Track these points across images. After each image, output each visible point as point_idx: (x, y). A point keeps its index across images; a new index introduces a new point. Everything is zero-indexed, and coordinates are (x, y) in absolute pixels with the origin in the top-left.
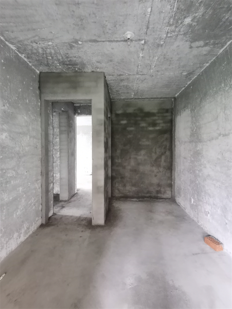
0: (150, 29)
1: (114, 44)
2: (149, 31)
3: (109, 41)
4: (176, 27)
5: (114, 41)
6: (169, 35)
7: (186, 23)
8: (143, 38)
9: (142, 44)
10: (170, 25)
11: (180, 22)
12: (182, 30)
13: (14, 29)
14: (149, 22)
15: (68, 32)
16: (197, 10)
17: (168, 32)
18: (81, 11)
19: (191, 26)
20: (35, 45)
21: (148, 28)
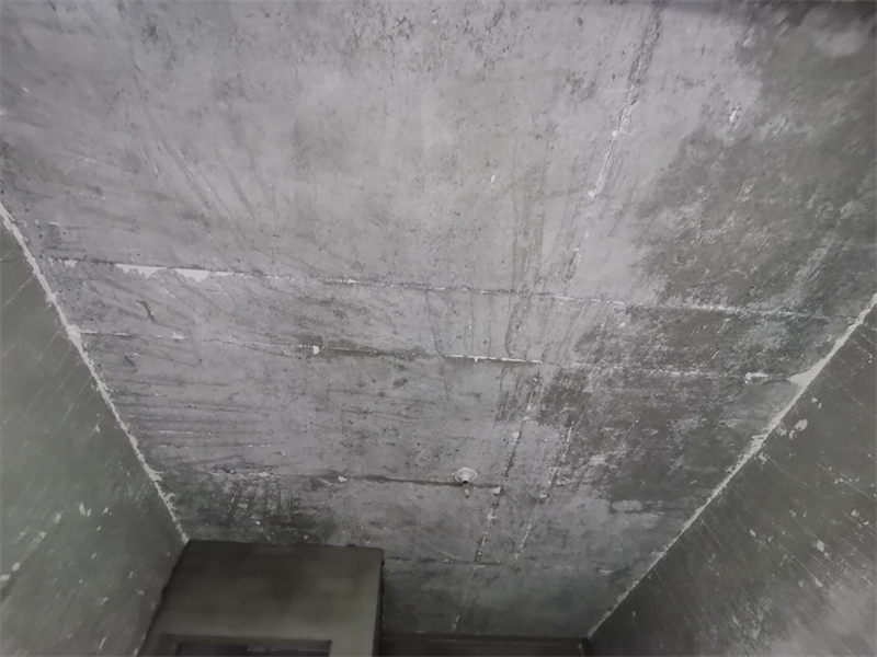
0: (517, 467)
1: (426, 487)
2: (512, 469)
3: (416, 482)
4: (574, 468)
5: (428, 482)
6: (558, 483)
7: (596, 464)
8: (498, 482)
9: (496, 495)
10: (561, 464)
11: (581, 460)
12: (587, 475)
13: (188, 441)
14: (514, 454)
15: (321, 456)
16: (614, 446)
17: (556, 477)
18: (368, 423)
19: (606, 470)
20: (219, 475)
21: (511, 465)
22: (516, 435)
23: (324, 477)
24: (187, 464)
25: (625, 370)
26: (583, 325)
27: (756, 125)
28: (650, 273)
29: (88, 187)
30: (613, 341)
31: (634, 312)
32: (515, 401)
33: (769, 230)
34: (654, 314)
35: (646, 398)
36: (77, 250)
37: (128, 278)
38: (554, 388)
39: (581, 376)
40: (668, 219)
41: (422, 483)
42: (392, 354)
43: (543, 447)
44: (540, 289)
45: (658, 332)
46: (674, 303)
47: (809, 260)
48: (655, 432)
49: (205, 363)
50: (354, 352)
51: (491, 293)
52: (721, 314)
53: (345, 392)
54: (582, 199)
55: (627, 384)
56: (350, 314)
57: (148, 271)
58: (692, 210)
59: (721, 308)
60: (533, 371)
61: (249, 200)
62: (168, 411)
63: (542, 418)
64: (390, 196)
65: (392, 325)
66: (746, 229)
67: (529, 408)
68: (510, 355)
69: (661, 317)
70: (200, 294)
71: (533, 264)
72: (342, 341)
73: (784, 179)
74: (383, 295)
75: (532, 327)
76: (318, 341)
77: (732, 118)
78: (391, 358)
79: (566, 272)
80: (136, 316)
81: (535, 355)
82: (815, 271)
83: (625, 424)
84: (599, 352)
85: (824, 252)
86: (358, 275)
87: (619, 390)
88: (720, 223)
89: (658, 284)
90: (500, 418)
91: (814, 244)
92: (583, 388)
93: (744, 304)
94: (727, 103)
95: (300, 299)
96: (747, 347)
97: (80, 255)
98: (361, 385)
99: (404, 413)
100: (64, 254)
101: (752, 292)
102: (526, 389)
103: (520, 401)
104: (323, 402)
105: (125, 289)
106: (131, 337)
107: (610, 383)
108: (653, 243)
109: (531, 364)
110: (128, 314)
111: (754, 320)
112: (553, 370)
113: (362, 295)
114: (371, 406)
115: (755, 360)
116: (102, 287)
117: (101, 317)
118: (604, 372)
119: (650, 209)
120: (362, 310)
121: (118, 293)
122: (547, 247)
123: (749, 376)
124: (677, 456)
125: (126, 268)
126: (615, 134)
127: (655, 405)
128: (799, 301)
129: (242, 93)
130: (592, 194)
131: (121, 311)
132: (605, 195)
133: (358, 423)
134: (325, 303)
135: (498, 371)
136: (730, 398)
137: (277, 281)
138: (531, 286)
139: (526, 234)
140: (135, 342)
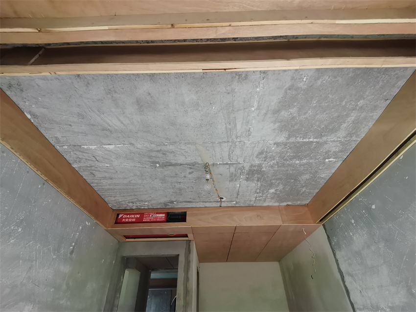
0: (240, 195)
1: (207, 203)
3: (203, 202)
4: (263, 194)
5: (208, 202)
6: (258, 199)
7: (271, 192)
8: (234, 200)
9: (234, 204)
10: (257, 193)
11: (265, 191)
12: (268, 196)
13: (117, 195)
14: (238, 191)
15: (166, 197)
16: (277, 186)
17: (256, 197)
18: (182, 186)
19: (276, 194)
20: (131, 204)
21: (238, 194)
22: (238, 185)
23: (169, 203)
24: (119, 202)
25: (277, 162)
26: (257, 150)
27: (315, 80)
28: (281, 131)
29: (66, 124)
30: (271, 154)
31: (277, 144)
32: (236, 175)
33: (326, 114)
34: (285, 144)
35: (287, 170)
36: (67, 143)
37: (87, 149)
38: (250, 170)
39: (260, 166)
40: (284, 114)
41: (206, 202)
42: (186, 164)
43: (250, 188)
44: (239, 140)
45: (288, 149)
46: (292, 140)
47: (346, 121)
48: (293, 181)
49: (118, 172)
50: (171, 165)
51: (220, 143)
52: (311, 142)
53: (171, 177)
54: (249, 111)
55: (278, 167)
56: (168, 154)
57: (93, 147)
58: (293, 111)
59: (311, 140)
60: (241, 166)
61: (124, 123)
62: (109, 187)
63: (247, 179)
64: (176, 117)
65: (184, 156)
66: (317, 114)
67: (242, 177)
68: (231, 161)
69: (288, 145)
70: (112, 152)
71: (235, 133)
72: (167, 162)
73: (330, 96)
74: (179, 147)
75: (238, 152)
76: (158, 163)
77: (304, 80)
78: (186, 166)
79: (248, 134)
80: (92, 160)
81: (241, 160)
82: (350, 124)
83: (281, 179)
84: (266, 157)
85: (353, 118)
86: (169, 142)
87: (276, 169)
88: (305, 114)
89: (285, 134)
90: (231, 180)
91: (348, 116)
92: (261, 169)
93: (321, 138)
94: (302, 75)
95: (149, 151)
96: (324, 151)
97: (68, 144)
98: (176, 174)
99: (194, 182)
100: (62, 145)
101: (323, 134)
102: (239, 171)
103: (238, 175)
104: (163, 180)
105: (86, 153)
106: (91, 167)
107: (272, 167)
108: (280, 122)
109: (239, 163)
110: (89, 160)
111: (326, 143)
112: (249, 165)
113: (171, 147)
114: (182, 181)
115: (328, 155)
116: (78, 153)
117: (79, 162)
118: (269, 164)
119: (277, 111)
120: (172, 152)
121: (84, 154)
122: (239, 127)
123: (327, 160)
124: (303, 187)
125: (86, 147)
126: (258, 89)
127: (291, 172)
128: (344, 135)
129: (115, 92)
130: (253, 109)
131: (86, 159)
132: (258, 108)
133: (178, 186)
134: (158, 151)
135: (227, 166)
136: (321, 168)
137: (139, 146)
138: (235, 140)
139: (230, 124)
140: (93, 168)
